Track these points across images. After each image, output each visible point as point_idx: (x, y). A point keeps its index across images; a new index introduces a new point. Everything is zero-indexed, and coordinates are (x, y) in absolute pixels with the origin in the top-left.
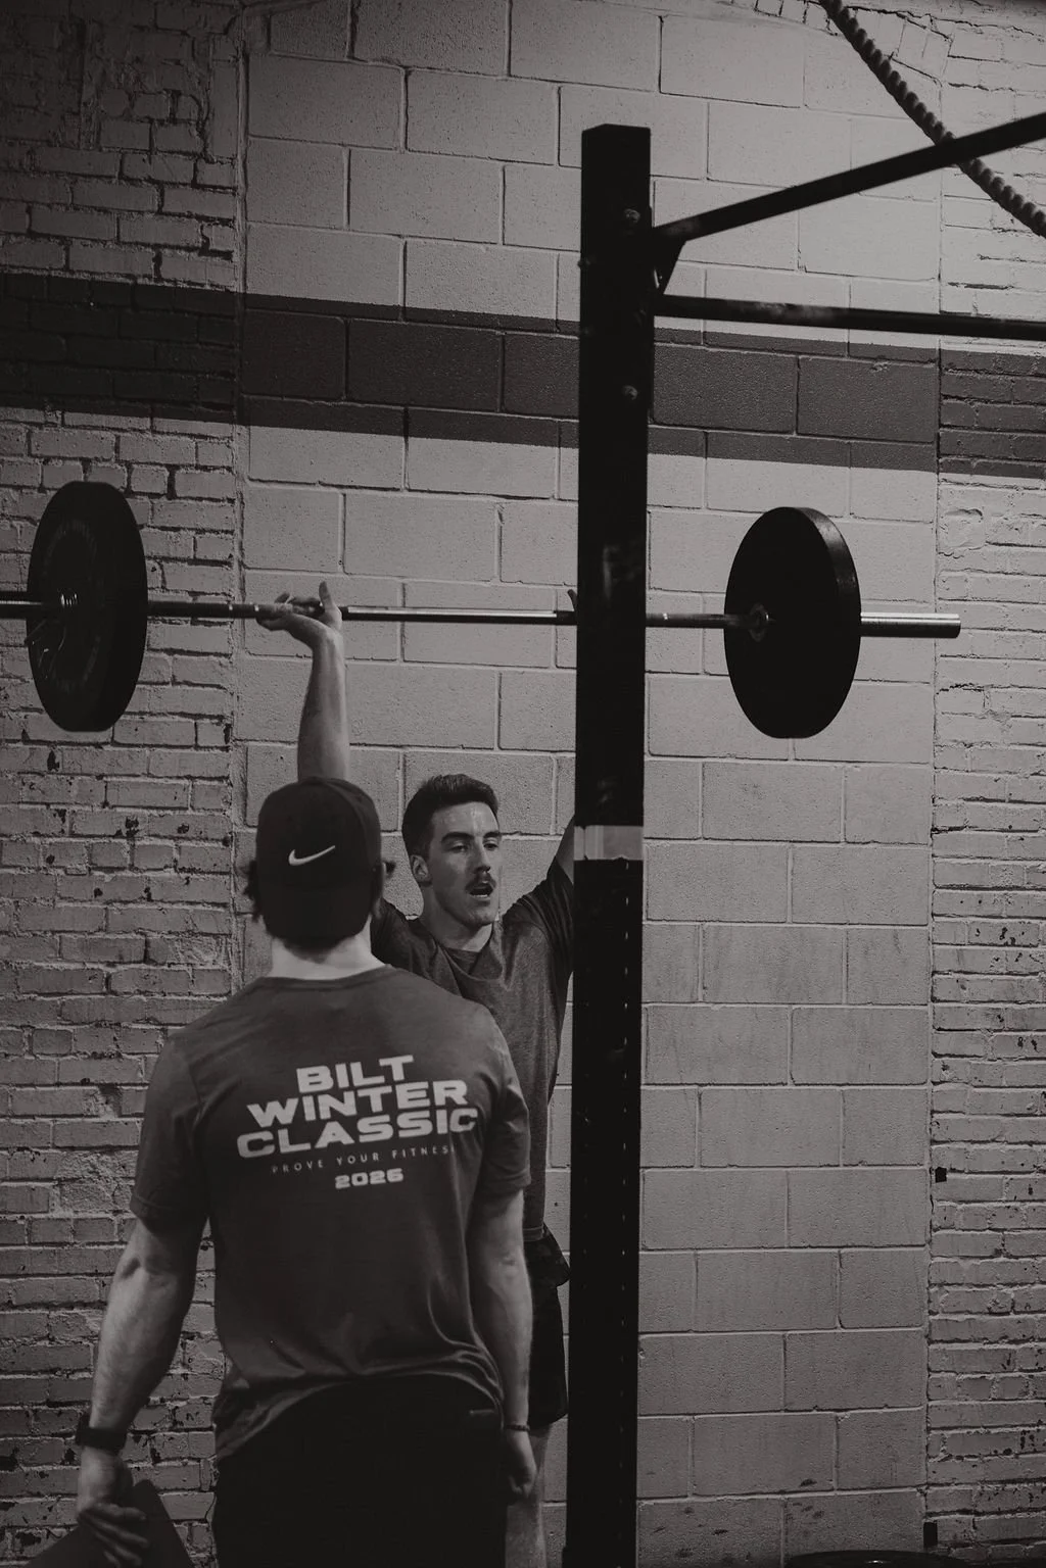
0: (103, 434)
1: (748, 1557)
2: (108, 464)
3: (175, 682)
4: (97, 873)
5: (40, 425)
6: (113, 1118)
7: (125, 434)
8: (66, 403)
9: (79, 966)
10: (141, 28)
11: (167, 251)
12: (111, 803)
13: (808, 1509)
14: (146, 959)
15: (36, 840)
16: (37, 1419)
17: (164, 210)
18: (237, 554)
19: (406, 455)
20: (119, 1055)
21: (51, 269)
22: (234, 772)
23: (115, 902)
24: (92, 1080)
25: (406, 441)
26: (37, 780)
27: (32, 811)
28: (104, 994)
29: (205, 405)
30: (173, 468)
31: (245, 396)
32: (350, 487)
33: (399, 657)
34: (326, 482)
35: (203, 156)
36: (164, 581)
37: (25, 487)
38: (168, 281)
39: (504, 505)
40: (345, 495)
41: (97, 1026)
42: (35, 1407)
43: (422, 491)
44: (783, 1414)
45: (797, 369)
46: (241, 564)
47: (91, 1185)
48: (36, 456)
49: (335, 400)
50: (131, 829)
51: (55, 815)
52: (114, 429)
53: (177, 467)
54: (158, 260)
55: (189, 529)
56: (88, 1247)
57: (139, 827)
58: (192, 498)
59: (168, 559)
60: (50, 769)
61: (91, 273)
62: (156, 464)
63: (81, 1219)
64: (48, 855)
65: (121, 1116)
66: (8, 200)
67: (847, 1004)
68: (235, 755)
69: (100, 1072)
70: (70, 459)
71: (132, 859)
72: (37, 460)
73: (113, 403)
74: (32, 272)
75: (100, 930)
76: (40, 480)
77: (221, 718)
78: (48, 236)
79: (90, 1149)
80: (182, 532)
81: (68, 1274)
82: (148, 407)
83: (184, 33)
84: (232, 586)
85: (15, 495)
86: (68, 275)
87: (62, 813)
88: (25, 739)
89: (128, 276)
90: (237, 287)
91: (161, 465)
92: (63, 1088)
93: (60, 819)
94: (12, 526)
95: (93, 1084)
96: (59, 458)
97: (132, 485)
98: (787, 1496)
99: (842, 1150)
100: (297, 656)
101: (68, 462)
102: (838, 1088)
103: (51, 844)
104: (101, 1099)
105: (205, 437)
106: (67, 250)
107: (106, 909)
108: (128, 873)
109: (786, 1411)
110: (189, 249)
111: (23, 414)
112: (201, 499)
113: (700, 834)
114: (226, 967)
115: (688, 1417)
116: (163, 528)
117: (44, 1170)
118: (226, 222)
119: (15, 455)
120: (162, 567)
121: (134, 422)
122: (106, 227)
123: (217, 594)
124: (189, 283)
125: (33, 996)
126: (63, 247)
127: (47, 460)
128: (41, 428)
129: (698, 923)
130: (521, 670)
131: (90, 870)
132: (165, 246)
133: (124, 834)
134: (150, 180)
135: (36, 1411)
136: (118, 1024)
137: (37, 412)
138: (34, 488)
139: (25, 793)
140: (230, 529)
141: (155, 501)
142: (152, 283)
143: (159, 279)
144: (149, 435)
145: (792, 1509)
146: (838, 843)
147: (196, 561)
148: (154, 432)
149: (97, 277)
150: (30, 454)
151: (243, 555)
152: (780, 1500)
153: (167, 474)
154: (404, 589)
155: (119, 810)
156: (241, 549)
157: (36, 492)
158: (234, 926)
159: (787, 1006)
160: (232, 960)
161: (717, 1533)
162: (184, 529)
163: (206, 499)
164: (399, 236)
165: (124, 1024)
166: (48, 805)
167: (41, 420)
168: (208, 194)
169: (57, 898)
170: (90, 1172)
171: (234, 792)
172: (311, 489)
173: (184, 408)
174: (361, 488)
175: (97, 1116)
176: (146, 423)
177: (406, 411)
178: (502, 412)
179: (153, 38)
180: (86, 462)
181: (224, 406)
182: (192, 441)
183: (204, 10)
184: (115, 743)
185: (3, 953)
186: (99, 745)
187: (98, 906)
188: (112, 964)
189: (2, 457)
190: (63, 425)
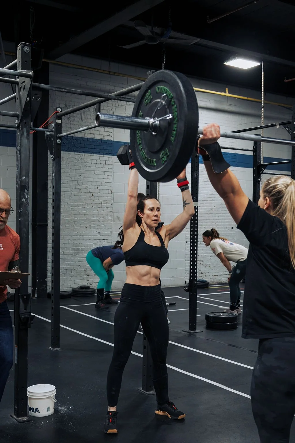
0: (98, 157)
3: (106, 186)
4: (98, 208)
5: (91, 156)
6: (99, 236)
7: (101, 157)
8: (94, 153)
9: (96, 219)
11: (105, 136)
14: (103, 218)
15: (91, 204)
17: (105, 131)
21: (92, 137)
22: (112, 196)
26: (91, 197)
28: (98, 222)
29: (109, 153)
30: (106, 161)
31: (114, 153)
36: (105, 174)
38: (105, 139)
41: (98, 225)
46: (113, 172)
50: (101, 203)
51: (93, 201)
54: (104, 137)
58: (108, 164)
59: (105, 171)
68: (112, 194)
69: (98, 231)
71: (101, 206)
73: (99, 153)
75: (98, 214)
77: (111, 190)
78: (92, 134)
79: (97, 240)
80: (107, 168)
83: (107, 110)
84: (112, 175)
85: (88, 164)
86: (94, 138)
88: (90, 192)
89: (101, 138)
90: (113, 140)
92: (94, 233)
97: (101, 163)
103: (93, 204)
106: (94, 135)
108: (101, 208)
110: (107, 135)
111: (89, 154)
114: (112, 219)
117: (92, 242)
118: (111, 132)
119: (89, 159)
122: (98, 133)
124: (108, 139)
125: (91, 222)
127: (92, 160)
139: (90, 199)
140: (112, 168)
141: (104, 165)
142: (103, 139)
147: (108, 172)
148: (104, 156)
149: (98, 139)
155: (100, 200)
157: (91, 163)
158: (112, 214)
168: (110, 129)
169: (93, 211)
171: (112, 199)
173: (107, 154)
176: (103, 155)
179: (103, 110)
180: (96, 160)
181: (111, 154)
182: (108, 158)
183: (109, 107)
184: (99, 193)
185: (87, 217)
186: (98, 193)
187: (98, 212)
188: (99, 218)
189: (87, 159)
190: (94, 156)
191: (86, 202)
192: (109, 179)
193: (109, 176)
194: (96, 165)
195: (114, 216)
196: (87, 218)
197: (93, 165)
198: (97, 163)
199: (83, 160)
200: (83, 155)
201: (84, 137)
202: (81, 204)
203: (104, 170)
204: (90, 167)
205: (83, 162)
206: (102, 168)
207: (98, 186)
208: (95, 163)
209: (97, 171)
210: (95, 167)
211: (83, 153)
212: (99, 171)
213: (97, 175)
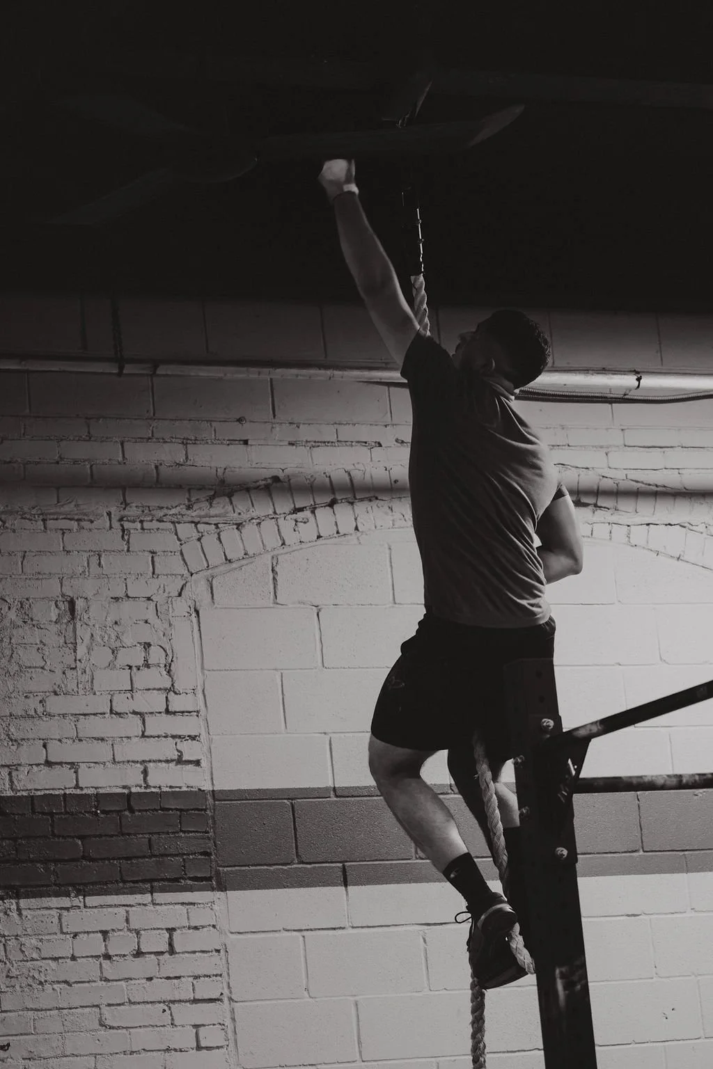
0: (116, 910)
2: (121, 933)
5: (67, 909)
7: (133, 908)
8: (84, 888)
10: (117, 599)
11: (151, 766)
17: (146, 734)
18: (226, 991)
19: (347, 900)
21: (66, 788)
25: (346, 890)
29: (190, 879)
30: (171, 931)
31: (221, 869)
32: (307, 930)
33: (358, 1057)
34: (289, 928)
35: (172, 689)
36: (172, 1019)
37: (60, 958)
38: (154, 787)
39: (426, 931)
40: (304, 937)
43: (362, 927)
45: (637, 802)
46: (230, 999)
48: (67, 933)
49: (289, 864)
52: (124, 905)
53: (174, 929)
54: (145, 772)
55: (188, 976)
58: (188, 952)
59: (173, 1002)
61: (96, 788)
62: (158, 929)
66: (28, 739)
70: (93, 932)
72: (68, 936)
73: (121, 885)
74: (51, 792)
76: (71, 951)
78: (60, 764)
80: (182, 979)
82: (148, 886)
83: (149, 599)
84: (225, 1017)
85: (53, 964)
86: (78, 792)
89: (124, 787)
90: (207, 787)
91: (162, 929)
94: (53, 989)
96: (85, 932)
97: (141, 947)
101: (92, 935)
105: (194, 904)
106: (76, 772)
110: (167, 761)
111: (55, 902)
112: (194, 952)
116: (168, 978)
118: (193, 738)
119: (50, 934)
120: (170, 1009)
121: (138, 898)
122: (103, 752)
123: (214, 1025)
124: (171, 787)
126: (73, 770)
127: (75, 935)
128: (68, 911)
130: (453, 1058)
132: (150, 761)
134: (134, 713)
137: (64, 898)
138: (68, 958)
140: (218, 975)
141: (161, 957)
142: (143, 790)
143: (147, 787)
144: (151, 907)
147: (195, 1001)
148: (155, 904)
149: (101, 791)
150: (62, 933)
151: (231, 992)
153: (167, 935)
154: (357, 1005)
156: (229, 987)
157: (68, 961)
162: (184, 977)
163: (199, 952)
164: (325, 733)
167: (68, 905)
168: (179, 717)
172: (277, 935)
173: (174, 883)
174: (316, 929)
176: (148, 898)
177: (344, 866)
178: (417, 859)
179: (126, 605)
180: (105, 933)
181: (209, 879)
182: (183, 909)
183: (162, 580)
189: (40, 937)
190: (85, 907)
192: (208, 1048)
193: (202, 1030)
194: (106, 964)
197: (89, 968)
198: (111, 953)
199: (12, 943)
200: (15, 914)
201: (10, 793)
203: (163, 990)
204: (66, 982)
205: (15, 956)
206: (150, 979)
208: (100, 956)
209: (118, 1008)
210: (101, 980)
211: (11, 898)
212: (131, 1002)
213: (119, 1031)
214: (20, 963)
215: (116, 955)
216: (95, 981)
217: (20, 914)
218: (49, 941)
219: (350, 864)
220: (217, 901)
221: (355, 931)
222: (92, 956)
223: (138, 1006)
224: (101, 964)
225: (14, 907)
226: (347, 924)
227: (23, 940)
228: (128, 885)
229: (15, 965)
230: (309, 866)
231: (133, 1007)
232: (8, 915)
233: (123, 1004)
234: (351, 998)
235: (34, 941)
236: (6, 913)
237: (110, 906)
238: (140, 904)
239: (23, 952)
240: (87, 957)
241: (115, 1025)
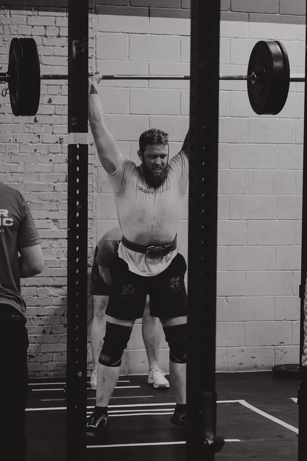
0: (51, 18)
1: (262, 365)
2: (52, 27)
4: (50, 154)
5: (30, 16)
6: (57, 229)
7: (58, 18)
8: (38, 8)
9: (45, 183)
12: (55, 133)
13: (282, 351)
14: (66, 181)
15: (31, 144)
16: (33, 320)
18: (94, 55)
19: (149, 23)
20: (58, 210)
23: (56, 163)
24: (50, 218)
25: (149, 18)
26: (31, 126)
27: (29, 135)
28: (53, 192)
31: (96, 5)
32: (131, 33)
33: (147, 86)
34: (123, 32)
37: (26, 35)
39: (182, 38)
40: (129, 36)
41: (51, 201)
42: (33, 317)
43: (155, 34)
44: (274, 321)
46: (96, 58)
47: (50, 249)
49: (126, 6)
50: (61, 140)
51: (37, 137)
52: (54, 16)
56: (49, 269)
57: (64, 140)
60: (35, 122)
63: (47, 260)
64: (35, 149)
65: (59, 229)
67: (296, 194)
69: (52, 215)
70: (41, 26)
71: (61, 150)
72: (30, 26)
73: (54, 8)
75: (51, 172)
76: (31, 32)
79: (50, 239)
81: (43, 277)
82: (65, 9)
84: (93, 65)
87: (39, 136)
92: (40, 220)
93: (38, 138)
95: (50, 219)
96: (37, 26)
97: (60, 34)
98: (275, 347)
99: (293, 240)
100: (114, 87)
101: (40, 27)
102: (293, 221)
103: (35, 146)
104: (53, 224)
107: (53, 166)
108: (60, 154)
109: (275, 320)
111: (25, 12)
113: (247, 141)
114: (92, 183)
115: (242, 322)
119: (22, 25)
121: (61, 14)
125: (30, 192)
127: (33, 27)
129: (246, 170)
130: (187, 90)
131: (48, 153)
133: (59, 142)
135: (33, 318)
136: (58, 201)
137: (29, 11)
138: (29, 35)
139: (27, 130)
140: (92, 47)
144: (66, 18)
145: (277, 351)
146: (293, 144)
150: (27, 25)
151: (96, 55)
152: (273, 348)
154: (149, 65)
155: (57, 135)
156: (96, 53)
158: (94, 170)
159: (276, 195)
160: (94, 181)
161: (252, 358)
165: (59, 201)
166: (34, 133)
167: (31, 14)
169: (38, 162)
170: (50, 246)
172: (118, 34)
174: (134, 33)
175: (51, 229)
176: (65, 14)
177: (149, 9)
178: (181, 8)
180: (45, 27)
181: (91, 9)
184: (55, 114)
185: (21, 179)
186: (50, 115)
187: (51, 164)
188: (56, 182)
189: (18, 26)
190: (38, 15)
191: (16, 140)
194: (45, 39)
195: (99, 177)
196: (18, 182)
198: (47, 35)
199: (6, 27)
200: (8, 16)
202: (3, 144)
205: (7, 32)
207: (51, 97)
208: (42, 36)
209: (48, 57)
210: (42, 45)
211: (7, 9)
212: (54, 55)
213: (48, 66)
214: (9, 36)
215: (49, 36)
216: (39, 46)
217: (11, 16)
218: (21, 28)
219: (152, 8)
220: (94, 18)
221: (151, 35)
222: (39, 35)
223: (57, 57)
224: (42, 39)
225: (8, 13)
226: (148, 32)
227: (11, 26)
228: (57, 8)
229: (7, 36)
230: (134, 7)
231: (55, 57)
232: (5, 16)
233: (51, 56)
234: (147, 63)
235: (15, 27)
236: (4, 15)
237: (48, 16)
238: (61, 16)
239: (10, 31)
240: (37, 35)
241: (47, 64)
